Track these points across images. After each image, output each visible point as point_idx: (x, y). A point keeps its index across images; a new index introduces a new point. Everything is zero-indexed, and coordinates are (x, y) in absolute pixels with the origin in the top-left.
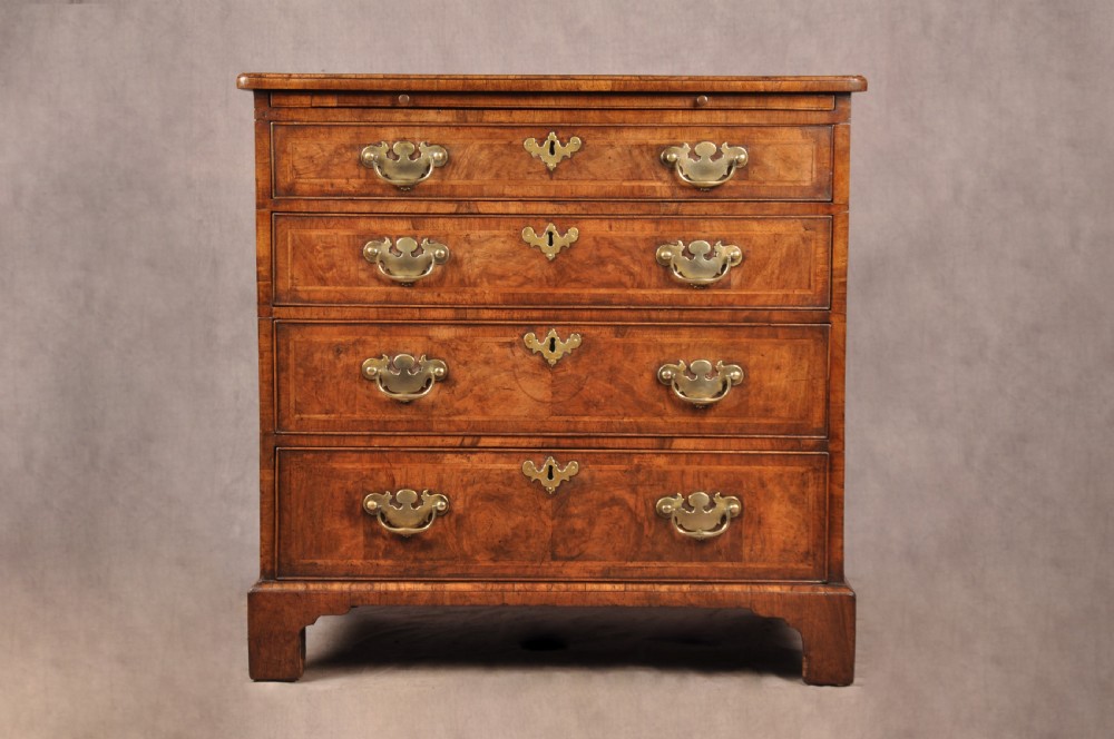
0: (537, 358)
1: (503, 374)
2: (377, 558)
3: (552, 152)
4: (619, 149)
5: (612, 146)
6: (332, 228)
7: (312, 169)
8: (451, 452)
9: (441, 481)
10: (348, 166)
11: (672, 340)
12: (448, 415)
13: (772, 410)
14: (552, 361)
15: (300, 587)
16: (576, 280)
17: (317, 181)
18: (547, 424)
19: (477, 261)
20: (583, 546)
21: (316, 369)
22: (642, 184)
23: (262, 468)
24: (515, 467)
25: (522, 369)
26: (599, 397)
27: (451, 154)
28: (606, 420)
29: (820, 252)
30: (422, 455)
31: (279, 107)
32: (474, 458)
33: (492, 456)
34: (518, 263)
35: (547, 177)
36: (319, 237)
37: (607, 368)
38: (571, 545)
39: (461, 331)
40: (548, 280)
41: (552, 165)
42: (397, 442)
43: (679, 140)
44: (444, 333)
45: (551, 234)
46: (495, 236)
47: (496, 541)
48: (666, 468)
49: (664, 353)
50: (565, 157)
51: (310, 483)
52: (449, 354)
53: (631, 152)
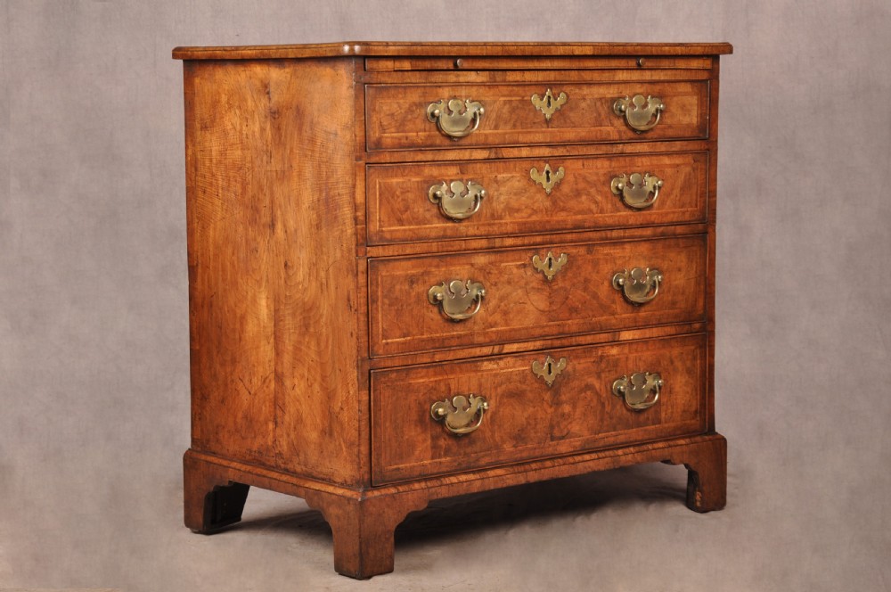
0: (540, 276)
1: (519, 291)
2: (440, 457)
4: (589, 102)
5: (584, 99)
6: (407, 175)
7: (393, 124)
8: (487, 360)
9: (480, 386)
10: (417, 121)
11: (620, 254)
12: (484, 329)
14: (550, 277)
15: (393, 491)
16: (563, 210)
17: (396, 135)
18: (546, 329)
19: (502, 198)
20: (569, 427)
21: (397, 298)
22: (602, 129)
24: (527, 367)
25: (531, 285)
26: (577, 304)
27: (485, 108)
28: (581, 322)
29: (702, 178)
30: (468, 365)
31: (372, 71)
32: (501, 363)
33: (513, 360)
35: (545, 125)
36: (398, 183)
37: (582, 279)
38: (562, 427)
39: (492, 257)
40: (546, 210)
41: (548, 116)
42: (451, 356)
43: (624, 94)
44: (481, 260)
45: (548, 172)
46: (513, 177)
47: (516, 430)
49: (616, 264)
50: (556, 109)
51: (394, 398)
52: (484, 277)
53: (595, 104)
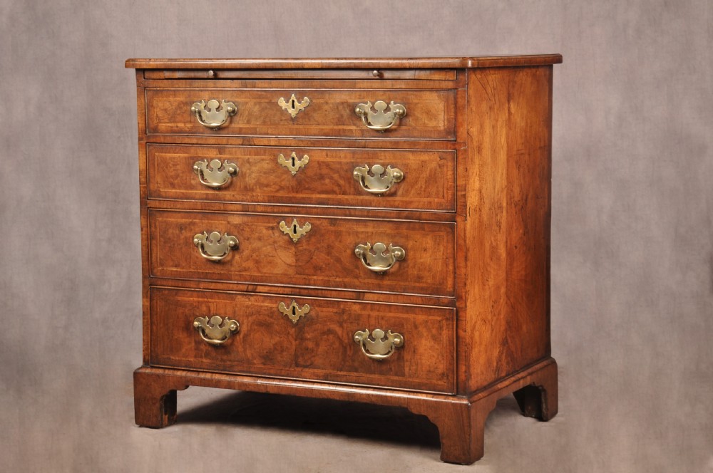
0: (287, 237)
1: (269, 247)
2: (201, 357)
3: (293, 107)
4: (331, 105)
5: (327, 103)
6: (177, 153)
7: (166, 116)
8: (241, 294)
9: (234, 312)
10: (184, 115)
11: (363, 230)
12: (240, 271)
13: (422, 278)
14: (295, 240)
15: (161, 371)
16: (308, 189)
17: (169, 124)
18: (293, 280)
19: (253, 175)
20: (313, 359)
21: (169, 239)
22: (345, 127)
23: (143, 297)
24: (274, 306)
25: (278, 244)
26: (322, 264)
27: (239, 107)
28: (326, 279)
29: (449, 174)
30: (225, 295)
31: (149, 79)
32: (252, 298)
33: (262, 298)
34: (276, 176)
35: (291, 122)
36: (171, 158)
37: (325, 245)
38: (306, 358)
39: (246, 219)
40: (293, 188)
41: (293, 115)
42: (213, 286)
43: (366, 100)
44: (236, 220)
45: (293, 159)
46: (263, 160)
47: (265, 352)
48: (359, 312)
49: (358, 237)
50: (300, 110)
51: (167, 308)
52: (238, 232)
53: (338, 108)
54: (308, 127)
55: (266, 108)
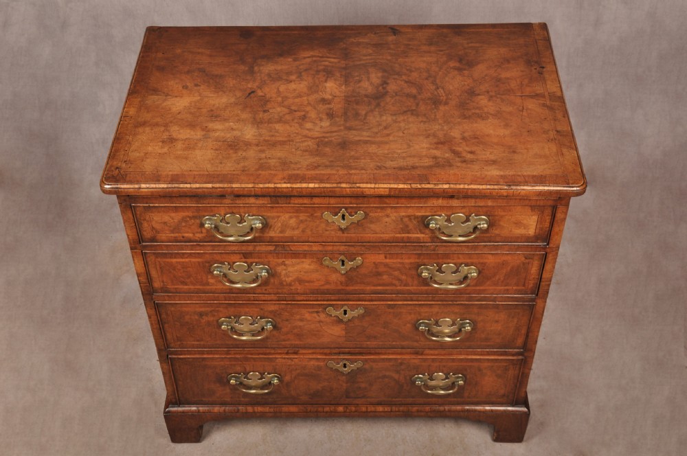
0: (335, 318)
1: (312, 325)
3: (344, 219)
4: (394, 218)
5: (388, 216)
6: (187, 258)
7: (167, 228)
8: (281, 358)
9: (275, 369)
10: (193, 227)
12: (278, 341)
13: (490, 339)
14: (345, 320)
15: (194, 409)
16: (361, 283)
17: (172, 235)
18: (342, 345)
19: (291, 274)
20: (365, 393)
21: (187, 323)
22: (409, 235)
25: (325, 323)
26: (376, 334)
27: (268, 220)
28: (380, 343)
29: (534, 269)
30: (262, 359)
32: (295, 360)
33: (307, 359)
34: (320, 275)
35: (340, 232)
36: (177, 262)
37: (382, 322)
38: (358, 393)
39: (283, 306)
40: (341, 283)
41: (343, 227)
42: (246, 352)
43: (440, 214)
44: (271, 307)
45: (343, 261)
46: (303, 262)
47: (312, 392)
48: (418, 363)
49: (421, 316)
50: (352, 223)
51: (193, 370)
53: (402, 219)
54: (362, 235)
55: (306, 221)
